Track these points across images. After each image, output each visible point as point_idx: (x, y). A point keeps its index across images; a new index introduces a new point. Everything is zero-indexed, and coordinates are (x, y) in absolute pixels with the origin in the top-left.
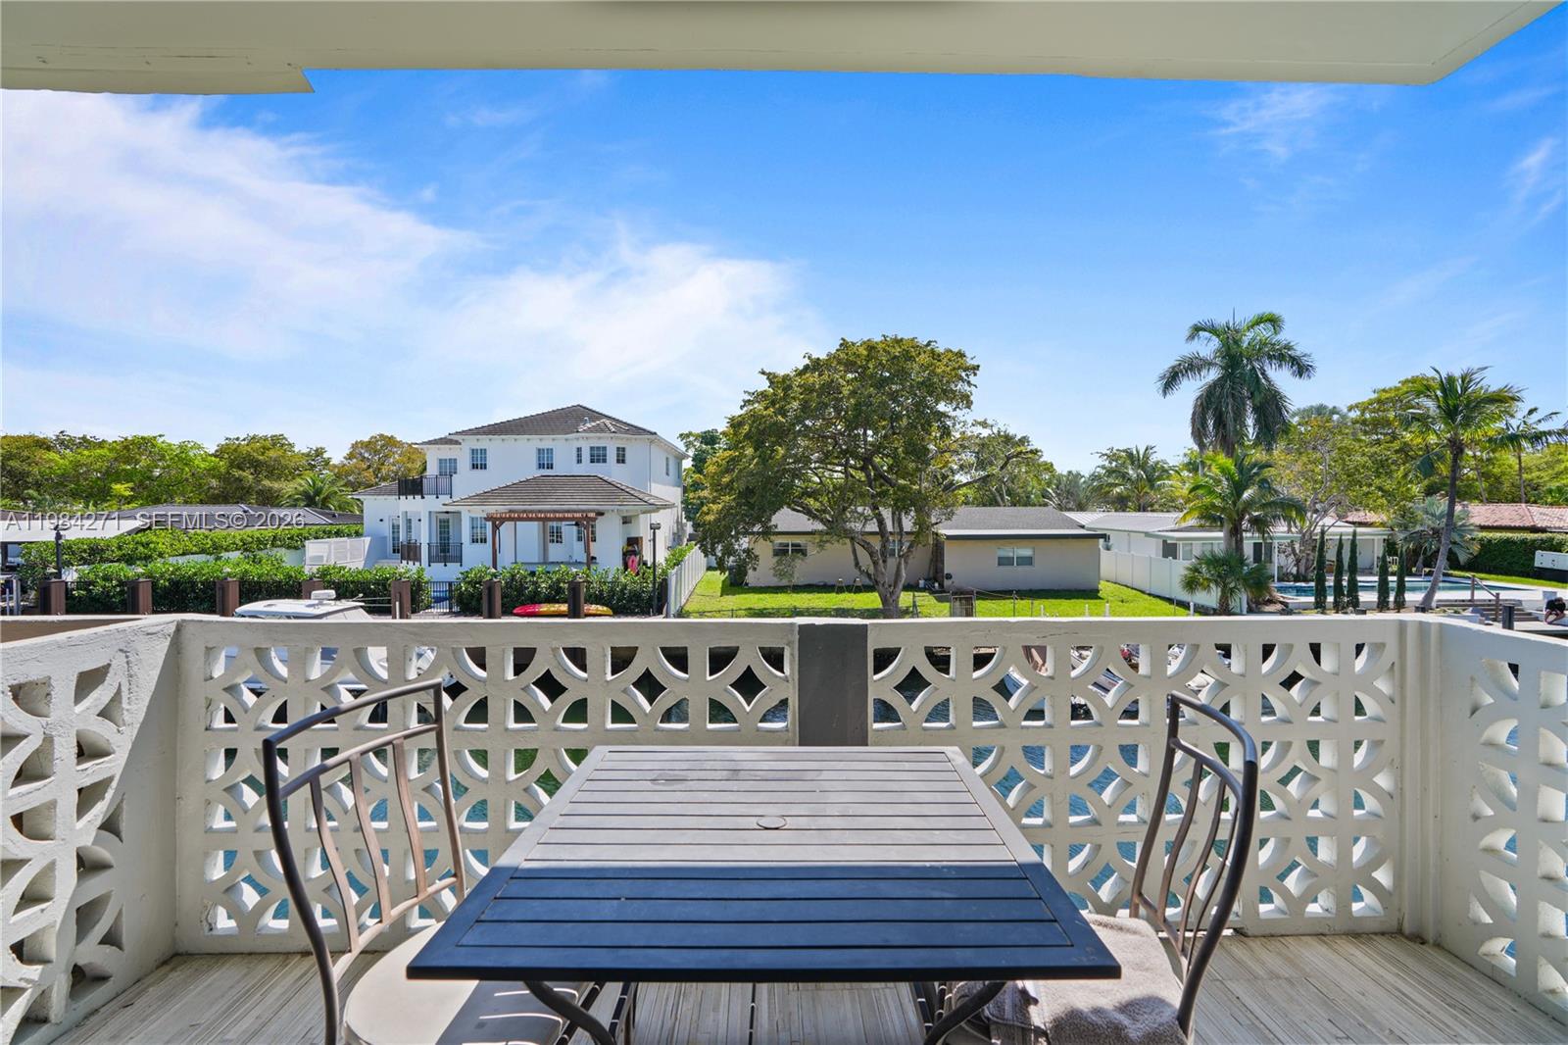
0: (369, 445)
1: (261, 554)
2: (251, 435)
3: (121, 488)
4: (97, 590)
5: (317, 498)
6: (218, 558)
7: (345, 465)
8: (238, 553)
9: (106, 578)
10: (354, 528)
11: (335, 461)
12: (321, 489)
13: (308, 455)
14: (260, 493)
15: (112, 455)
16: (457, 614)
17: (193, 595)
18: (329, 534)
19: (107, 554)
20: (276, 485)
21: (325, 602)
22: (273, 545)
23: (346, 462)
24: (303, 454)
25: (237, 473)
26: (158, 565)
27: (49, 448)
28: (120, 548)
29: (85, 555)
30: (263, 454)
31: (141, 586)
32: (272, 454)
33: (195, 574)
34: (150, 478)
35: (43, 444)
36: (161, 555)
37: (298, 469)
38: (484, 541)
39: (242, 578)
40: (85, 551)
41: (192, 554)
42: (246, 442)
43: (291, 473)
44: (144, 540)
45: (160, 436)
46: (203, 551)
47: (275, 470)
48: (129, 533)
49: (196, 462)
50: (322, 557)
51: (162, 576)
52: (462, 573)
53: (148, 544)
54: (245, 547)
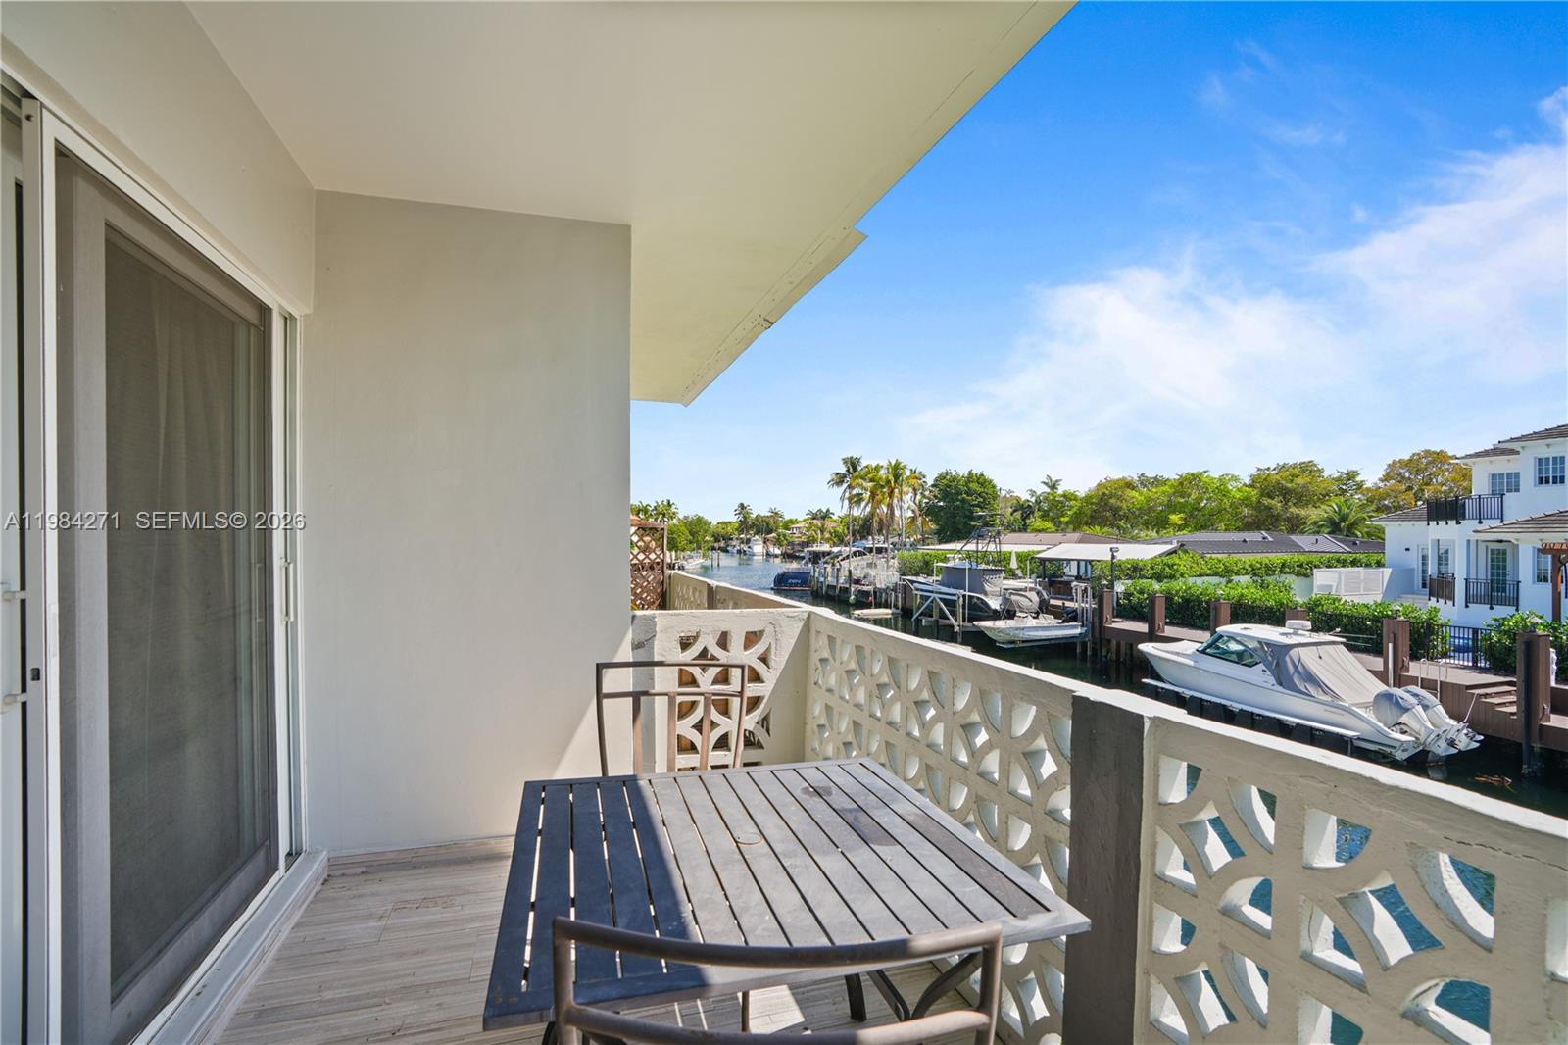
0: (1413, 464)
1: (1269, 579)
2: (1281, 463)
3: (1175, 518)
4: (1134, 600)
5: (1342, 525)
6: (1230, 581)
7: (1379, 488)
8: (1248, 578)
9: (1141, 592)
10: (1375, 557)
11: (1368, 485)
12: (1348, 515)
13: (1338, 480)
14: (1288, 520)
15: (1171, 491)
16: (1483, 670)
17: (1199, 612)
18: (1344, 563)
19: (1143, 573)
20: (1303, 512)
21: (1301, 632)
22: (1281, 572)
23: (1381, 485)
24: (1333, 479)
25: (1266, 501)
26: (1178, 585)
27: (1133, 488)
28: (1152, 568)
29: (1129, 572)
30: (1292, 481)
31: (1157, 600)
32: (1300, 481)
33: (1201, 594)
34: (1197, 509)
35: (1130, 485)
36: (1182, 576)
37: (1328, 495)
38: (1546, 580)
39: (1238, 601)
40: (1129, 569)
41: (1208, 576)
42: (1276, 471)
43: (1319, 499)
44: (1170, 562)
45: (1205, 472)
46: (1216, 574)
47: (1302, 498)
48: (1161, 555)
49: (1233, 493)
50: (1331, 586)
51: (1177, 592)
52: (1496, 620)
53: (1173, 565)
54: (1253, 571)
